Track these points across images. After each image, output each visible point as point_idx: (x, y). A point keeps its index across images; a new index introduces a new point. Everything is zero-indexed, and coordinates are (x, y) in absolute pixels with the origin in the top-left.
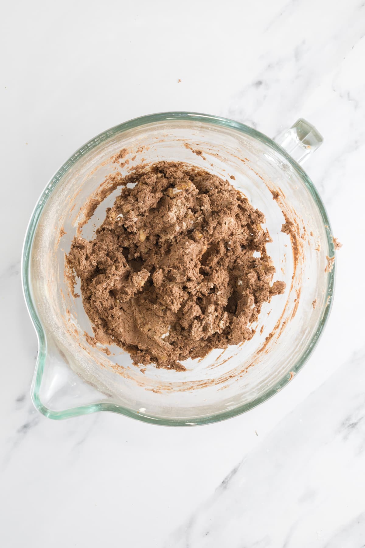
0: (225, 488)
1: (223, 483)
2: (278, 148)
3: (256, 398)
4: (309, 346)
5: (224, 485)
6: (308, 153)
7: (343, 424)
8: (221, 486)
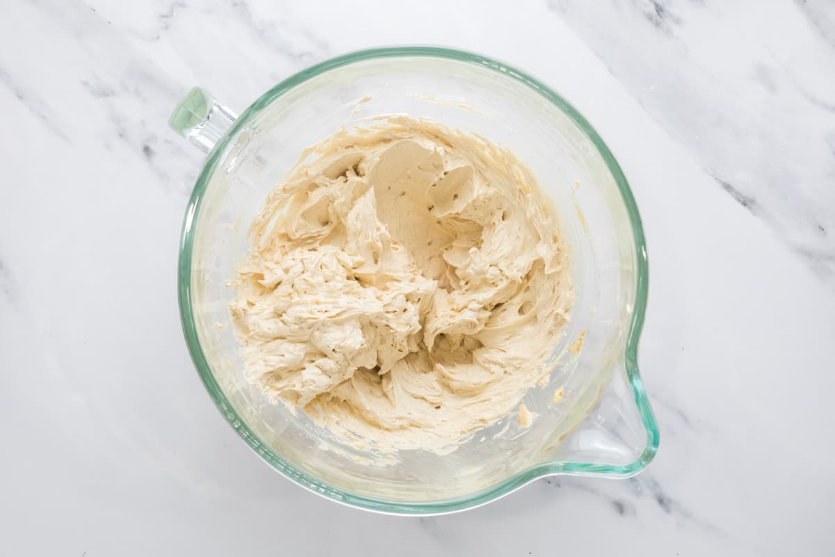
0: (752, 201)
1: (745, 205)
2: (218, 153)
4: (504, 73)
5: (748, 203)
6: (217, 108)
7: (657, 24)
8: (750, 208)
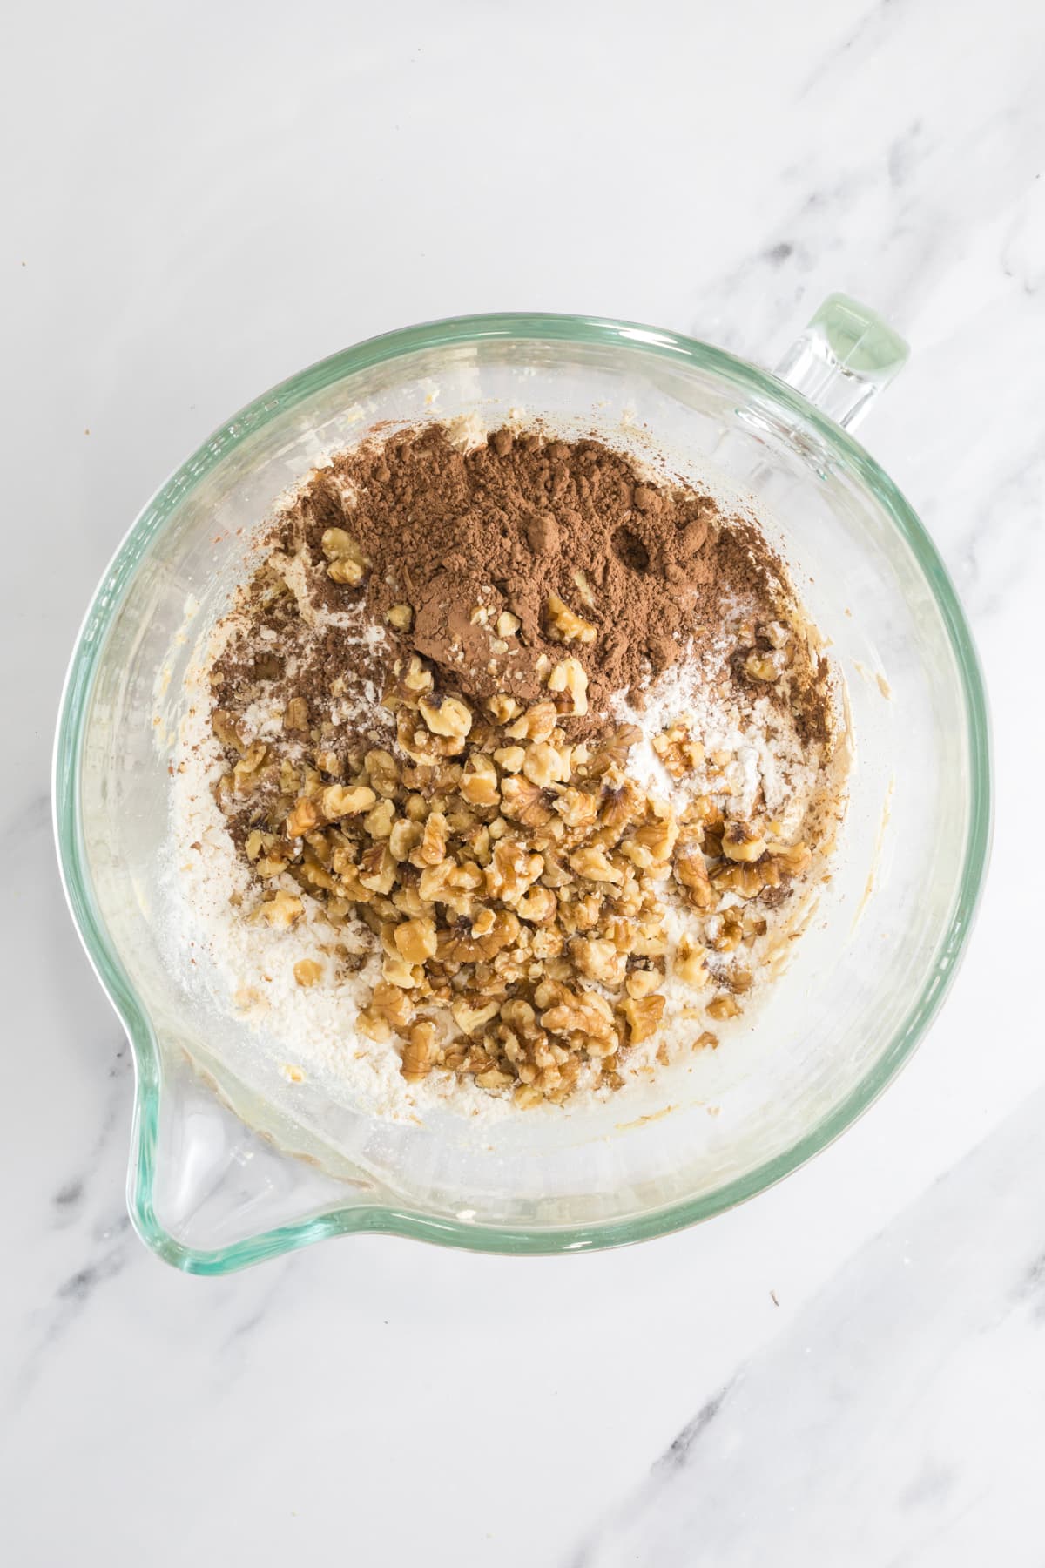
0: (681, 1461)
1: (673, 1447)
2: (777, 393)
3: (800, 1138)
4: (938, 965)
5: (679, 1453)
6: (867, 392)
8: (667, 1457)
